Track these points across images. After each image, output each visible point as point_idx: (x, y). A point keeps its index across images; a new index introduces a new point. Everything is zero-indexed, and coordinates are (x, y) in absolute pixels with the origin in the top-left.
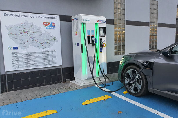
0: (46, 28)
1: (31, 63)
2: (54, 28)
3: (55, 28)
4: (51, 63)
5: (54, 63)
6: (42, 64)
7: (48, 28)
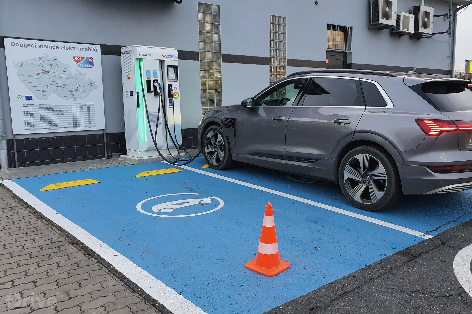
0: (78, 65)
1: (53, 122)
2: (91, 66)
3: (93, 66)
4: (86, 124)
5: (92, 125)
6: (73, 126)
7: (81, 67)
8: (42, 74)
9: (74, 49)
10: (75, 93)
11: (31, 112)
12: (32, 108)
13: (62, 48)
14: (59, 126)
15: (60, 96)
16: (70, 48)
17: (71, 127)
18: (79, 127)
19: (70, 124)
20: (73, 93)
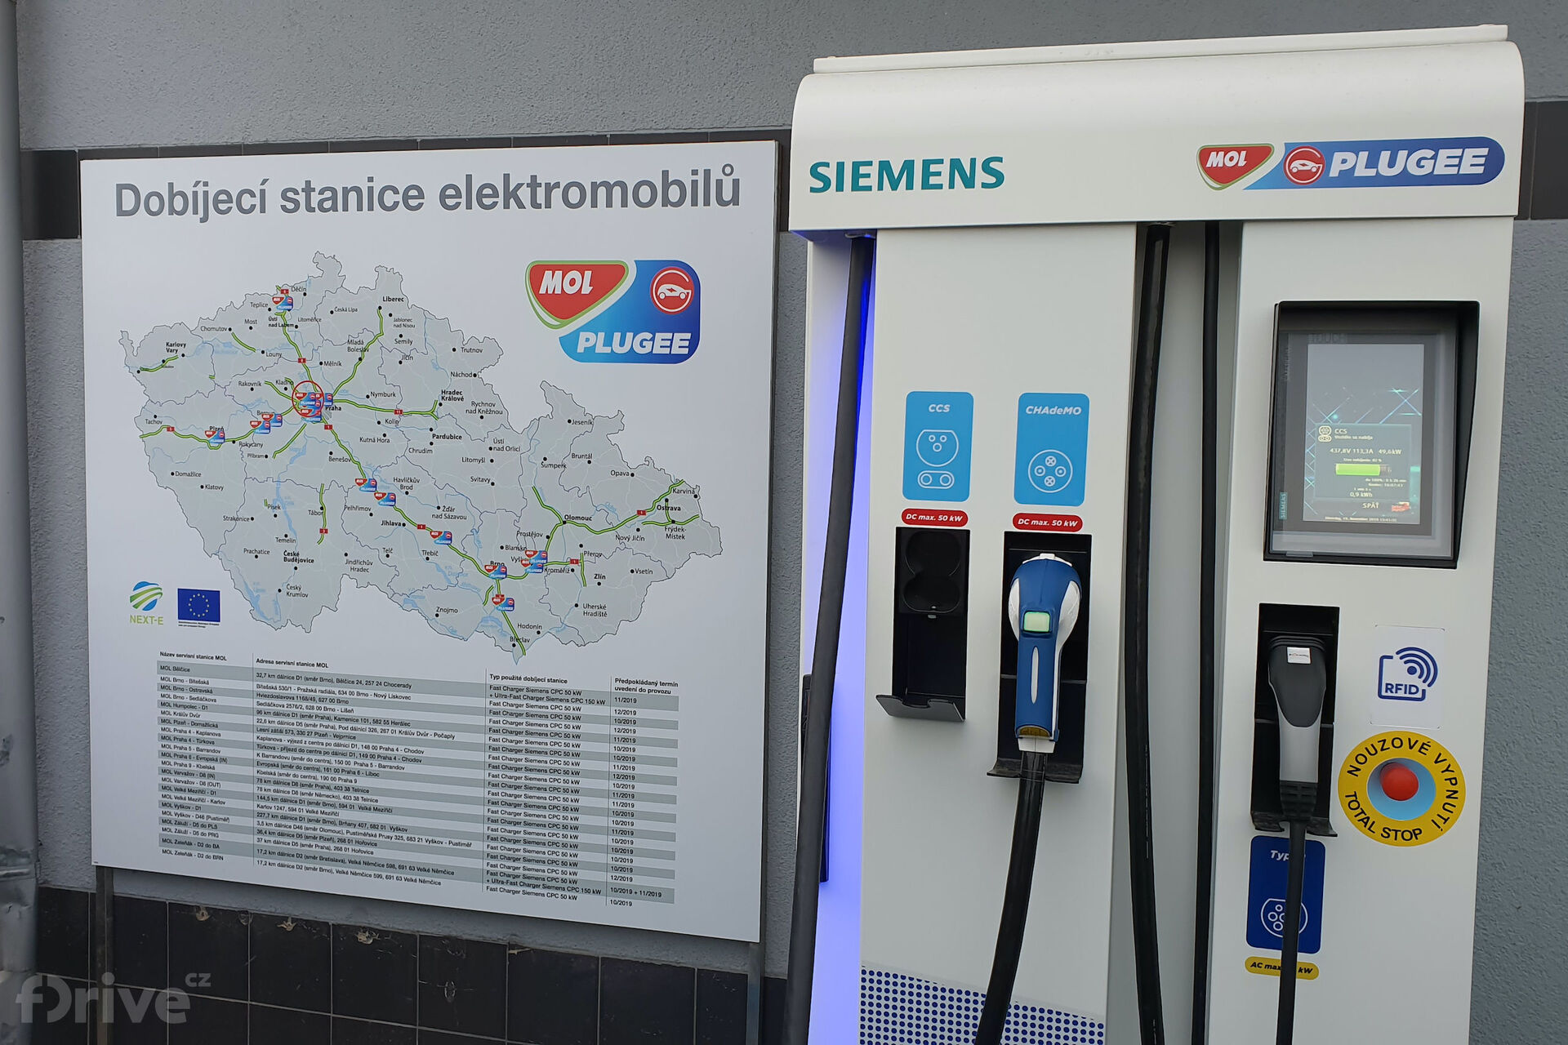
0: (569, 344)
2: (680, 340)
3: (693, 345)
5: (639, 881)
7: (590, 356)
8: (293, 420)
9: (541, 193)
10: (523, 588)
11: (205, 716)
12: (213, 683)
13: (448, 197)
14: (379, 854)
15: (409, 601)
16: (511, 195)
17: (468, 875)
18: (531, 883)
19: (461, 845)
20: (508, 588)
